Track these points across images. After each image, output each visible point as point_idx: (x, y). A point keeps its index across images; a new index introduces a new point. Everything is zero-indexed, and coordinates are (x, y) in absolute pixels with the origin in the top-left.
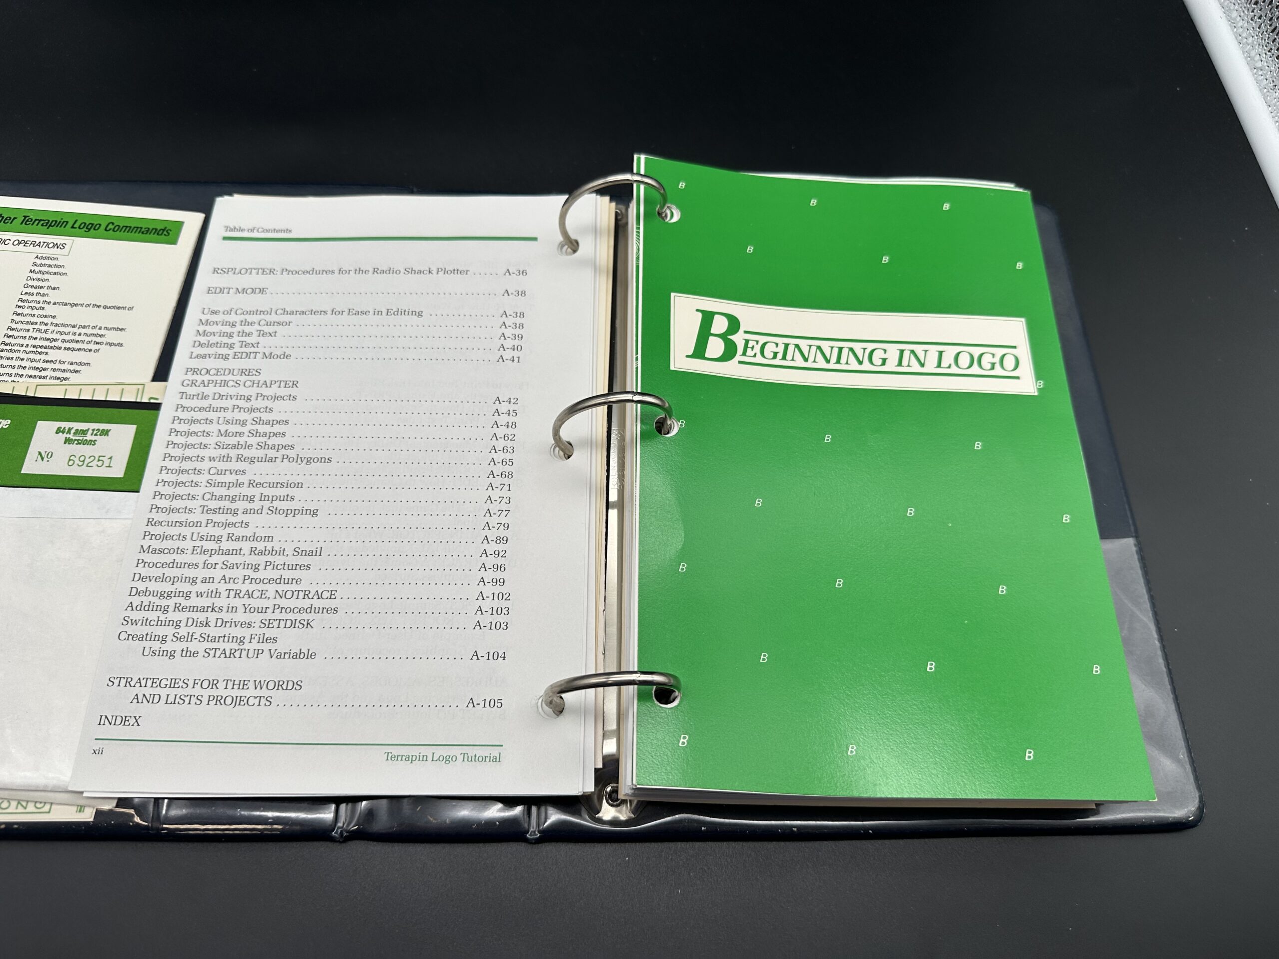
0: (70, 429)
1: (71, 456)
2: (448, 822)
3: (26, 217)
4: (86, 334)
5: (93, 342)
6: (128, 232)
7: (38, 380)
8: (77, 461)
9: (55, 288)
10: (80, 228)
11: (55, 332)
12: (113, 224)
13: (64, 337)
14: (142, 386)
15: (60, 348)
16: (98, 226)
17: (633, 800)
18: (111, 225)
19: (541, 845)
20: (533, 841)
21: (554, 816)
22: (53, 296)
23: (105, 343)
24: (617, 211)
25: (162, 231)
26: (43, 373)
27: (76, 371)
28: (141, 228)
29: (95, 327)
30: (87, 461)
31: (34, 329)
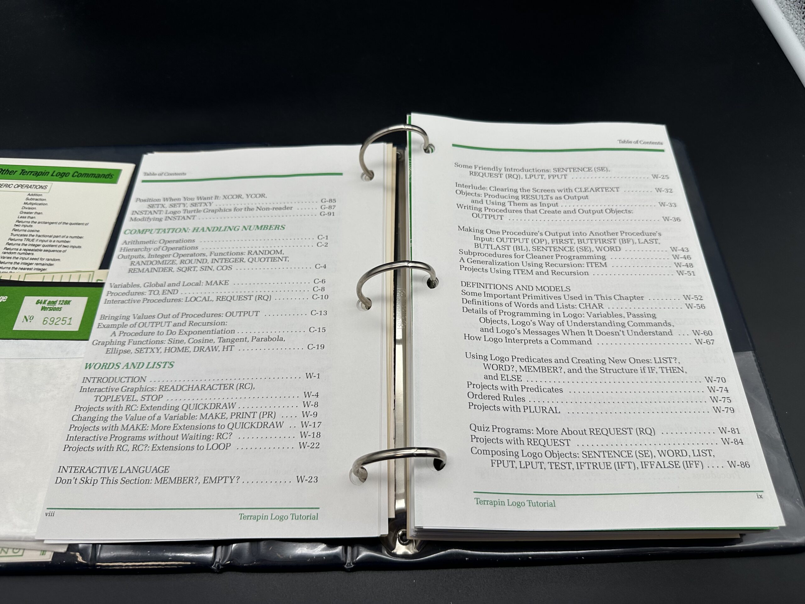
0: (45, 301)
1: (45, 318)
2: (290, 557)
3: (23, 170)
4: (58, 241)
5: (62, 246)
6: (87, 177)
7: (26, 271)
8: (49, 321)
9: (39, 213)
10: (56, 176)
11: (38, 241)
12: (77, 172)
13: (44, 243)
14: (93, 272)
15: (41, 250)
16: (68, 174)
17: (418, 540)
19: (354, 573)
20: (349, 570)
21: (364, 553)
22: (38, 218)
23: (70, 246)
24: (398, 153)
25: (107, 176)
26: (30, 267)
27: (51, 265)
28: (95, 174)
29: (63, 237)
30: (55, 321)
31: (25, 239)
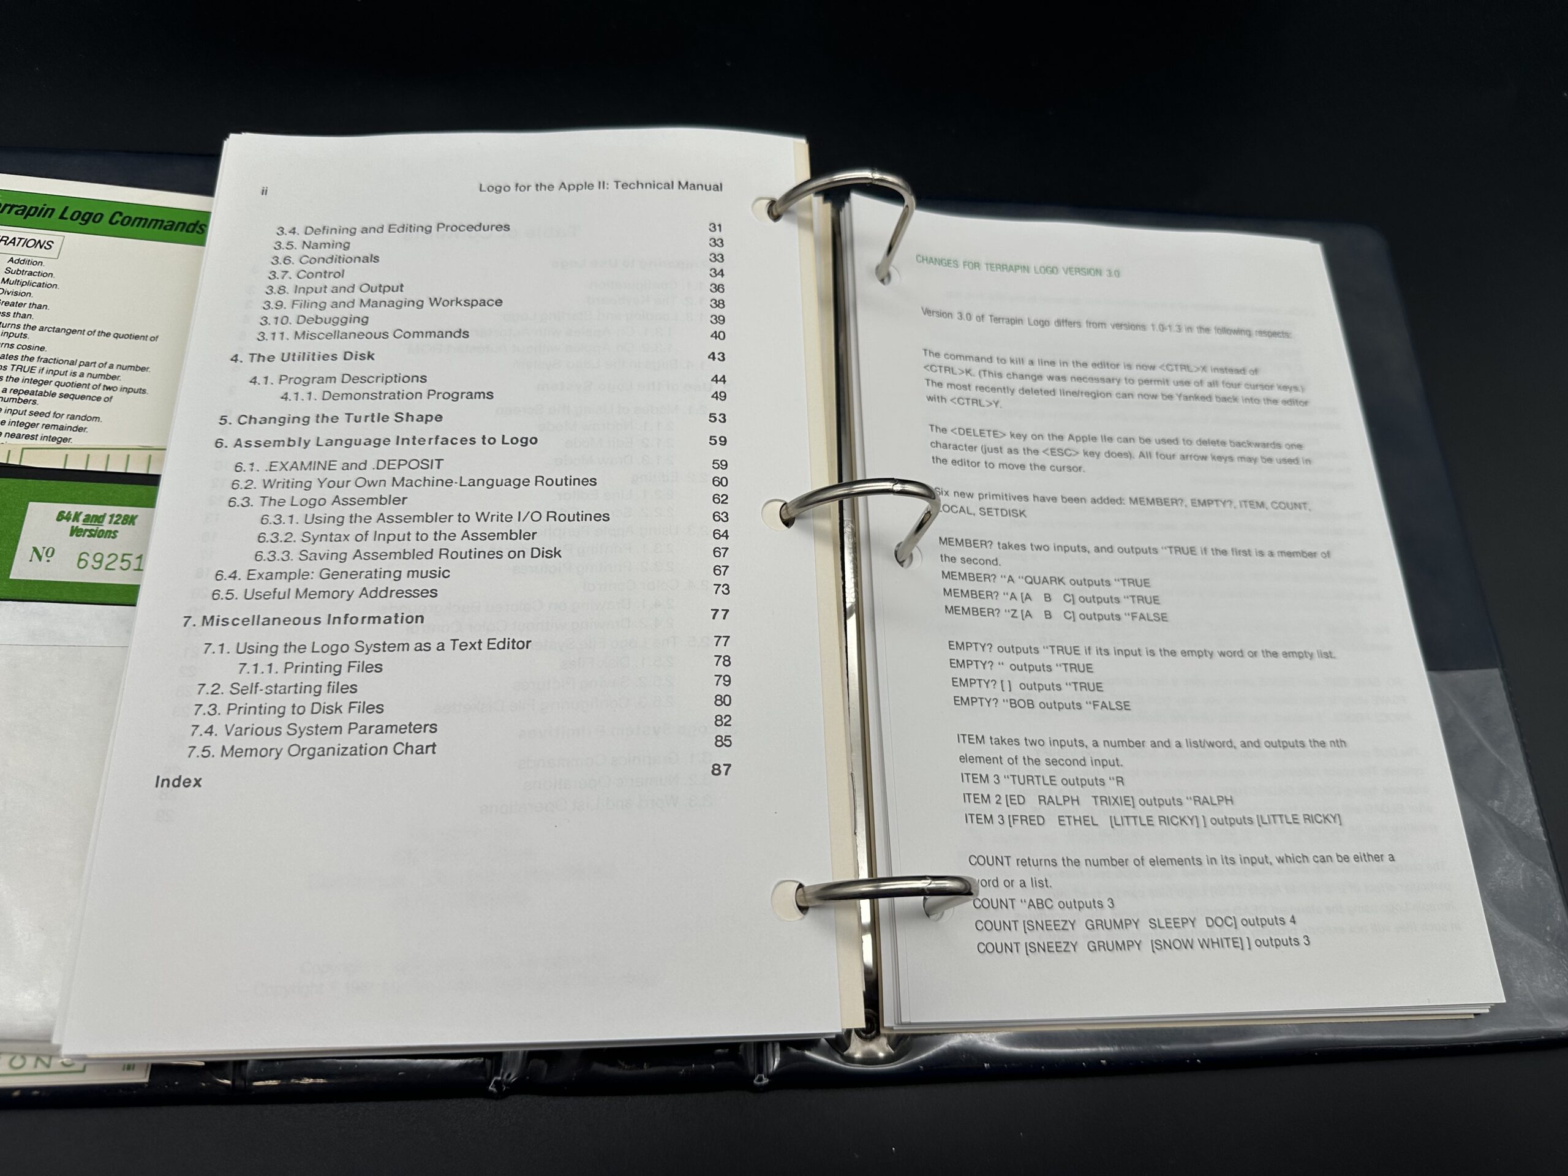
0: (77, 515)
1: (82, 554)
2: (646, 1067)
4: (91, 375)
5: (101, 387)
6: (143, 226)
7: (23, 441)
8: (91, 562)
9: (40, 307)
10: (71, 218)
11: (45, 371)
12: (121, 214)
13: (58, 378)
15: (54, 395)
16: (99, 216)
18: (118, 215)
20: (762, 1090)
22: (39, 318)
23: (119, 388)
25: (192, 227)
26: (31, 431)
27: (80, 429)
28: (163, 221)
29: (103, 365)
30: (106, 561)
31: (13, 365)
